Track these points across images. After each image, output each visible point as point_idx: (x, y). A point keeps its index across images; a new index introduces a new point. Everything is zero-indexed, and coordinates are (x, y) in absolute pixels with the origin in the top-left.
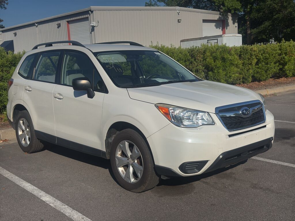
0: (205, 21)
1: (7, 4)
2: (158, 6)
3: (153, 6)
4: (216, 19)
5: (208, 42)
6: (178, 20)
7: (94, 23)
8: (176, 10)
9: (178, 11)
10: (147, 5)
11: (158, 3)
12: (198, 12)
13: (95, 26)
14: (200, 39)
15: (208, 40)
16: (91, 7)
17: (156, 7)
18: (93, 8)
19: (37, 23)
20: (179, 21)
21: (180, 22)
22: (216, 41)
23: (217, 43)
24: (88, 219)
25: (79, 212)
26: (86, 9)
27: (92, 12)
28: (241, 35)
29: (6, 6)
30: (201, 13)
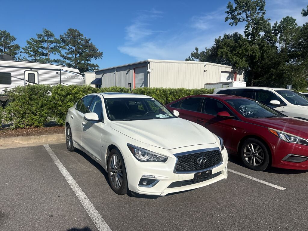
0: (222, 72)
2: (194, 61)
3: (191, 61)
4: (230, 71)
6: (205, 70)
7: (150, 70)
8: (204, 64)
9: (205, 65)
10: (187, 60)
11: (195, 59)
12: (218, 66)
13: (150, 72)
14: (218, 84)
15: (222, 85)
17: (193, 62)
18: (149, 60)
19: (116, 68)
21: (206, 72)
22: (228, 85)
24: (88, 199)
25: (85, 193)
26: (145, 61)
27: (149, 63)
28: (245, 83)
29: (101, 57)
30: (221, 66)
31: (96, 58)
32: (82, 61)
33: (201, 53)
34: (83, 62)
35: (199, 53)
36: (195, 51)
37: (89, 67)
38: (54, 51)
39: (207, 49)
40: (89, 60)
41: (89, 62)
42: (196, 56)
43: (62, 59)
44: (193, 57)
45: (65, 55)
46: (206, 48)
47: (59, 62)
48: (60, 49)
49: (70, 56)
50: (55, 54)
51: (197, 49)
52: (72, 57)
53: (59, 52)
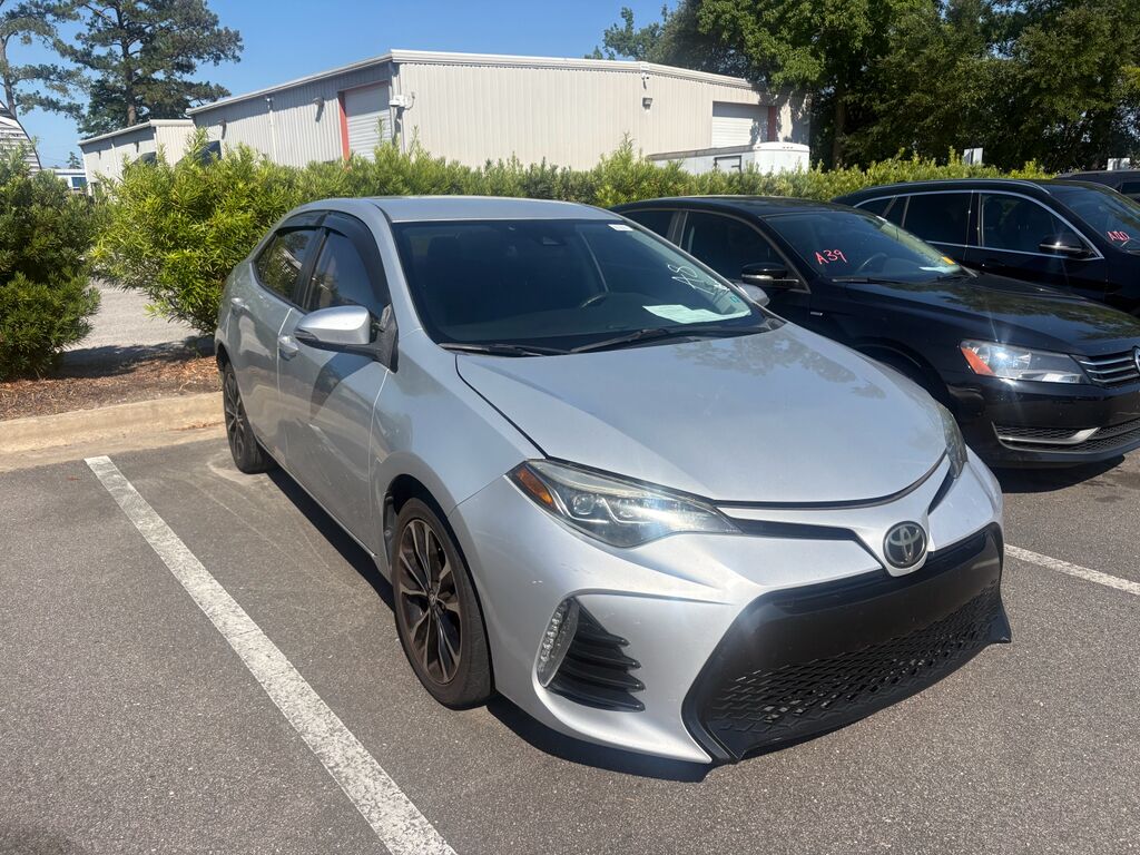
0: (721, 109)
1: (241, 48)
4: (753, 102)
5: (716, 164)
6: (645, 100)
7: (401, 97)
8: (639, 71)
9: (644, 74)
12: (701, 81)
13: (403, 108)
14: (696, 156)
15: (716, 159)
16: (393, 50)
18: (396, 55)
19: (269, 95)
20: (646, 104)
21: (646, 106)
22: (737, 162)
23: (740, 167)
26: (380, 57)
27: (396, 66)
28: (809, 149)
29: (237, 53)
30: (711, 83)
31: (219, 58)
32: (154, 71)
33: (644, 32)
34: (160, 75)
35: (636, 31)
36: (622, 25)
37: (188, 98)
38: (22, 28)
39: (669, 12)
40: (189, 68)
41: (187, 78)
42: (624, 44)
43: (68, 64)
44: (611, 49)
45: (79, 46)
46: (665, 9)
47: (52, 77)
48: (50, 17)
49: (99, 51)
50: (27, 40)
51: (628, 16)
52: (110, 54)
53: (46, 31)
